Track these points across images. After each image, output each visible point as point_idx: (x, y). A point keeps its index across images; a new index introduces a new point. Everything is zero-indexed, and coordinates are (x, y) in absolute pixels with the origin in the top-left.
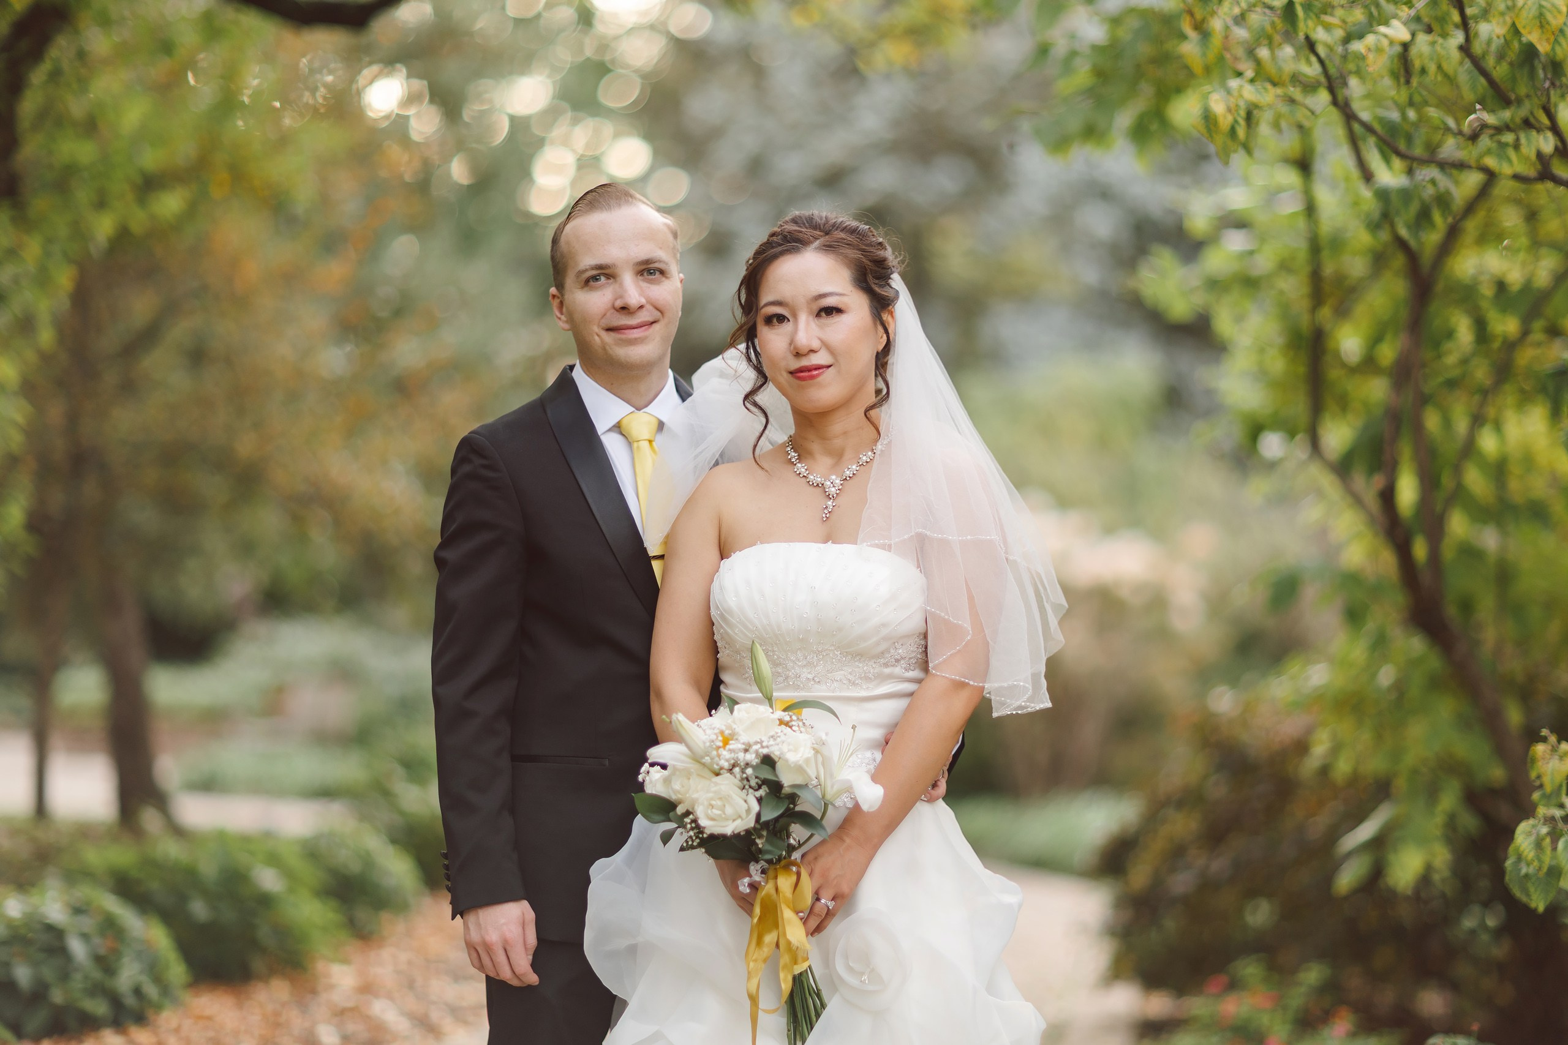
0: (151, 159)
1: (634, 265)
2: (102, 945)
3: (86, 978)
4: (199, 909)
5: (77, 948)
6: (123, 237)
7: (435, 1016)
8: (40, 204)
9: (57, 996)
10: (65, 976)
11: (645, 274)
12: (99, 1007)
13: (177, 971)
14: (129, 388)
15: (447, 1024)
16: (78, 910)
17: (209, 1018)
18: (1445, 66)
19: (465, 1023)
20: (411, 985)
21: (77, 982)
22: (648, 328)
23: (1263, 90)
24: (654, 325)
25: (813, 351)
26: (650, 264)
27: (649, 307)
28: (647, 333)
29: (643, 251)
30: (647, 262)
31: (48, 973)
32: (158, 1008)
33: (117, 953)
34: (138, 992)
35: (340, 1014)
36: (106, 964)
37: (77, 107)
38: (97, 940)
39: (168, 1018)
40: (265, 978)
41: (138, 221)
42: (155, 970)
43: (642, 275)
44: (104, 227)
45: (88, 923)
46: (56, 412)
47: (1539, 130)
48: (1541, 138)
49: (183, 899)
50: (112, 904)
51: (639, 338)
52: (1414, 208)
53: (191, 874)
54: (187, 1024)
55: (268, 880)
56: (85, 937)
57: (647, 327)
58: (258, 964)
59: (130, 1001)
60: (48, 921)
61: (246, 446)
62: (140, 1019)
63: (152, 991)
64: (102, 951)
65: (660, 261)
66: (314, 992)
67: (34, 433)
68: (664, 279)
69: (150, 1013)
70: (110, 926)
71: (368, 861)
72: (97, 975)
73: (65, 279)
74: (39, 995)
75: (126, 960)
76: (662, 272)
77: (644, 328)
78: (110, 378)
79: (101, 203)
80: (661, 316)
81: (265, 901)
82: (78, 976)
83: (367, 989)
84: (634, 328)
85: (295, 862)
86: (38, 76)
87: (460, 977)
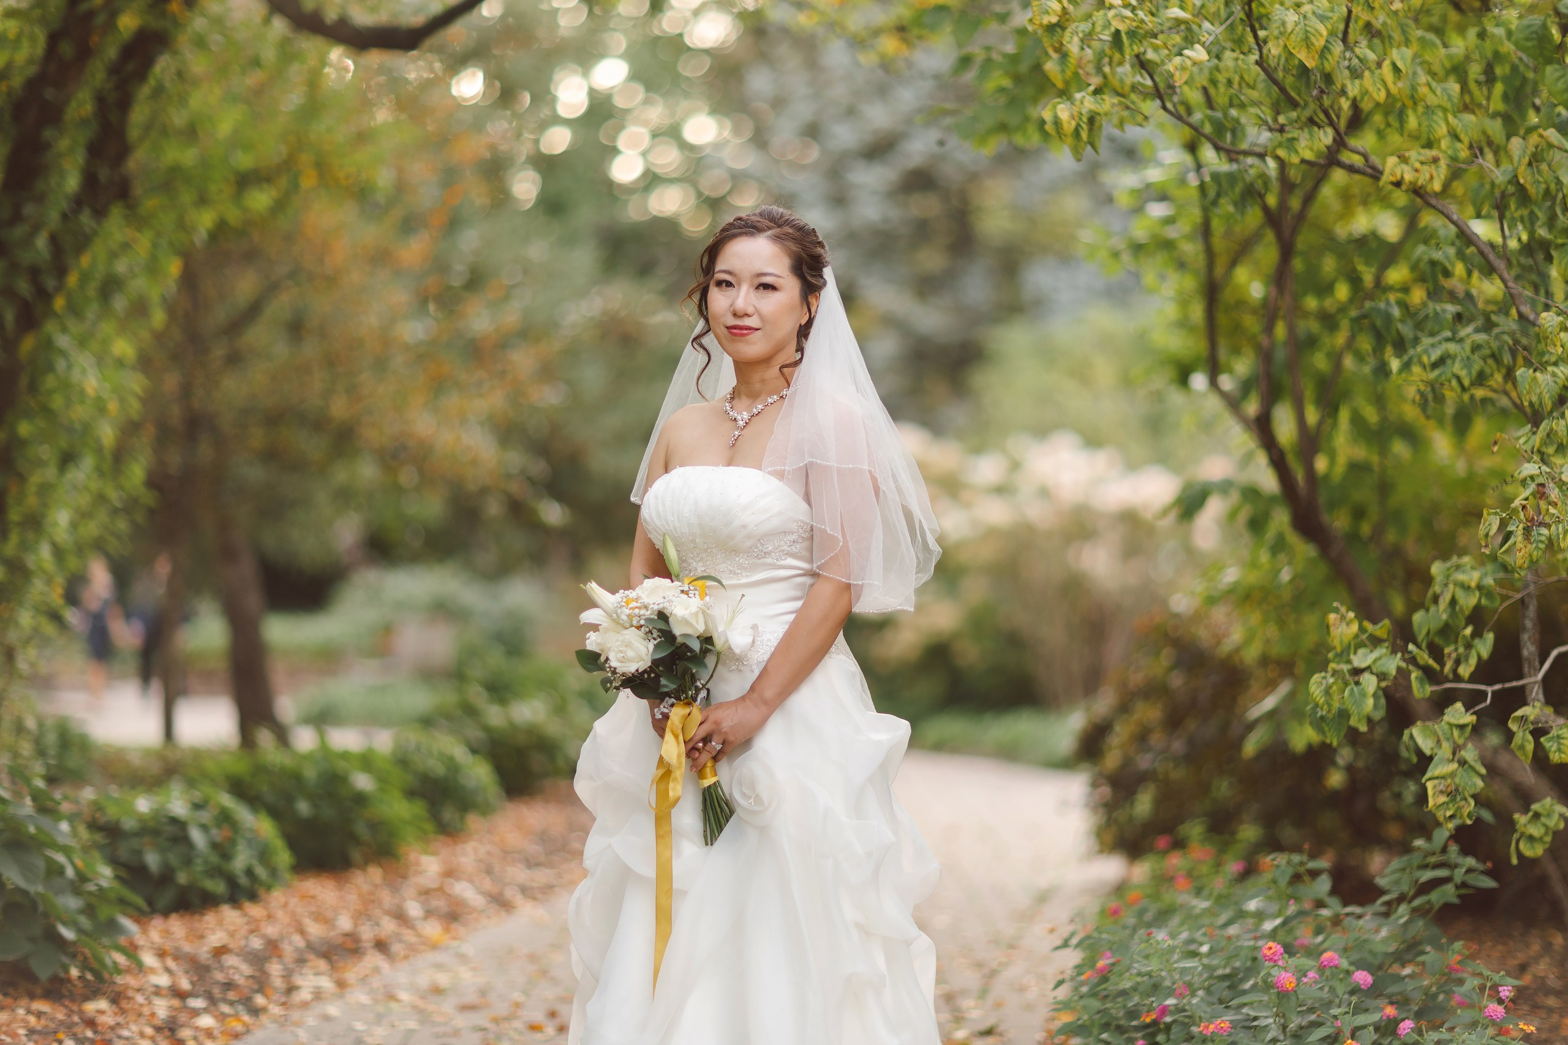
0: (244, 161)
2: (217, 834)
3: (206, 862)
4: (303, 808)
5: (197, 836)
6: (221, 230)
7: (509, 893)
8: (150, 203)
9: (182, 878)
10: (188, 861)
12: (218, 887)
13: (284, 857)
14: (234, 359)
15: (518, 899)
16: (197, 806)
17: (313, 897)
18: (1246, 77)
19: (534, 899)
20: (489, 871)
21: (199, 866)
23: (1101, 101)
25: (747, 315)
31: (173, 859)
32: (269, 888)
33: (233, 842)
34: (249, 872)
35: (425, 893)
36: (223, 851)
37: (178, 118)
38: (214, 831)
39: (277, 896)
40: (363, 867)
41: (233, 216)
42: (264, 854)
44: (205, 220)
45: (205, 816)
46: (172, 382)
47: (1319, 127)
48: (1322, 132)
49: (290, 799)
50: (227, 800)
52: (1239, 188)
53: (296, 777)
54: (294, 901)
55: (363, 782)
56: (204, 827)
58: (356, 855)
59: (243, 881)
60: (171, 815)
61: (339, 408)
62: (253, 897)
63: (261, 872)
64: (218, 839)
66: (405, 877)
67: (149, 399)
69: (261, 891)
70: (225, 818)
71: (453, 767)
72: (214, 859)
73: (174, 267)
74: (166, 877)
75: (239, 847)
78: (219, 352)
79: (202, 201)
81: (361, 799)
82: (199, 861)
83: (450, 873)
85: (389, 769)
86: (144, 92)
87: (531, 863)
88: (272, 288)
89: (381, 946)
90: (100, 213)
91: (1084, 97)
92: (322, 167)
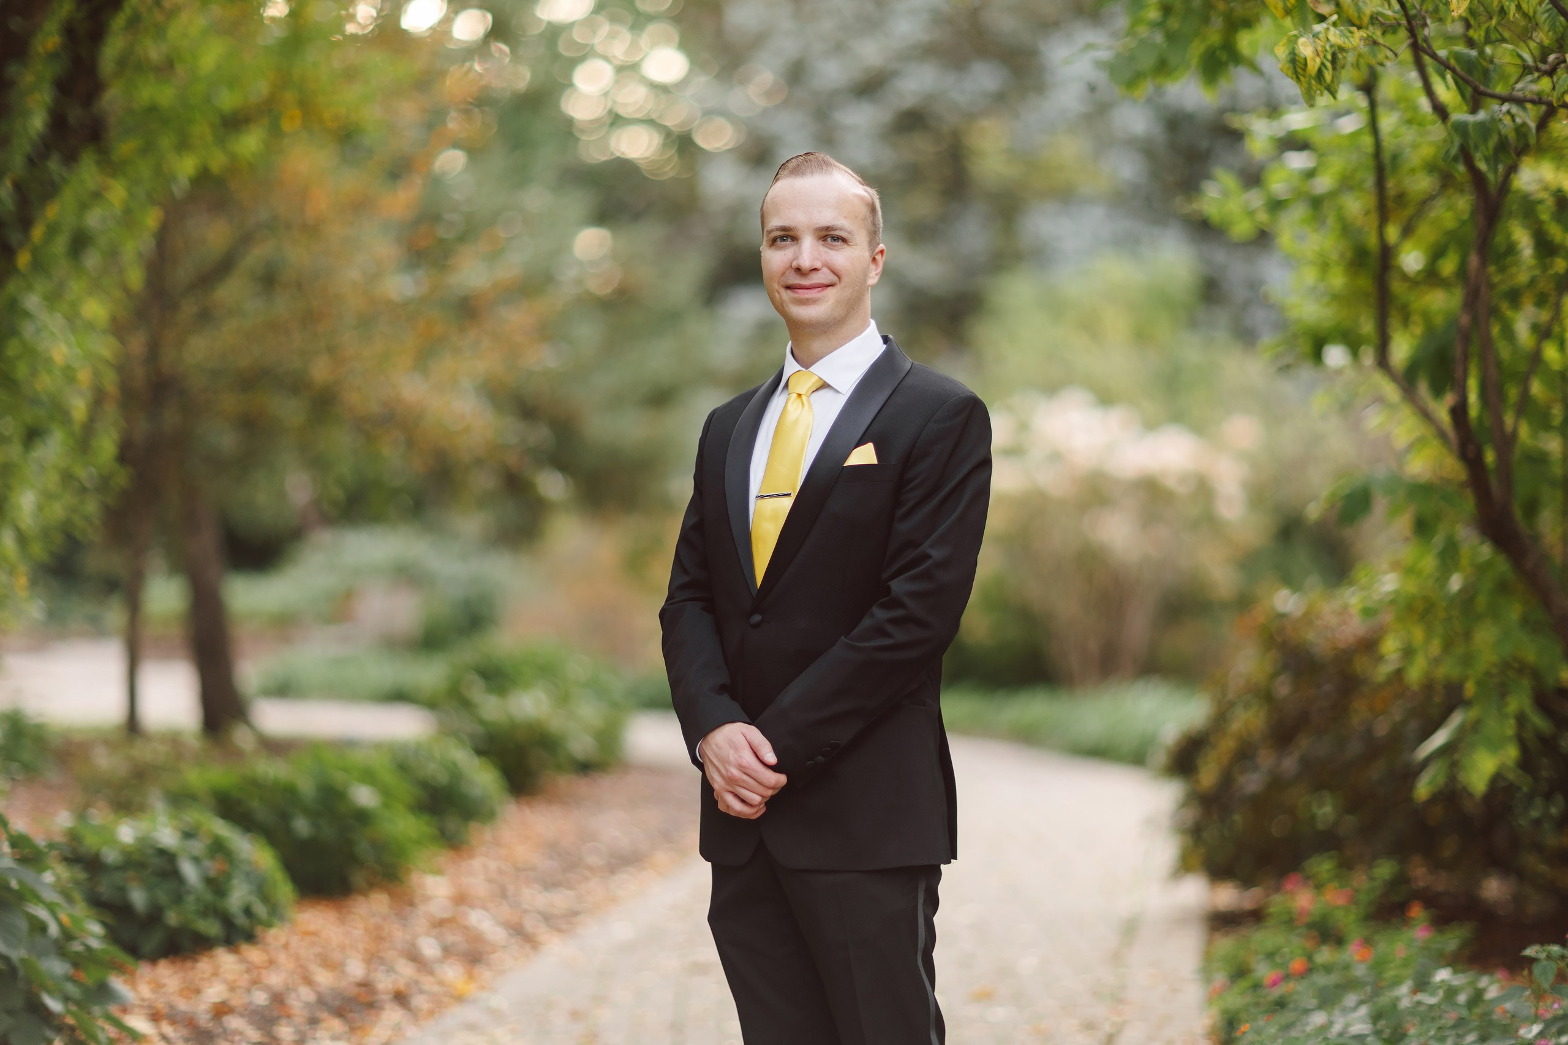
0: (228, 100)
1: (814, 229)
2: (213, 867)
3: (198, 900)
4: (302, 826)
5: (189, 871)
6: (203, 178)
7: (530, 924)
8: (125, 148)
9: (172, 918)
10: (178, 899)
11: (829, 240)
12: (211, 928)
13: (284, 890)
14: (205, 317)
15: (542, 932)
16: (188, 835)
17: (315, 934)
19: (560, 931)
20: (503, 894)
21: (190, 904)
22: (821, 291)
23: (1349, 35)
24: (829, 288)
26: (830, 231)
27: (825, 270)
28: (819, 295)
29: (825, 218)
30: (827, 229)
31: (163, 897)
32: (269, 925)
33: (228, 876)
34: (248, 911)
35: (439, 924)
36: (217, 886)
37: (154, 51)
38: (208, 864)
39: (276, 935)
40: (364, 893)
41: (217, 161)
42: (263, 891)
43: (825, 240)
44: (186, 167)
45: (198, 847)
46: (138, 343)
49: (285, 817)
50: (221, 828)
51: (811, 299)
52: (1493, 142)
53: (289, 791)
54: (295, 940)
55: (364, 796)
56: (196, 860)
57: (819, 289)
58: (358, 878)
59: (241, 921)
60: (160, 846)
61: (320, 371)
62: (250, 937)
63: (260, 910)
64: (213, 873)
65: (842, 229)
66: (412, 904)
67: (122, 368)
68: (845, 246)
69: (258, 930)
70: (218, 848)
71: (456, 774)
72: (208, 897)
73: (152, 219)
74: (154, 916)
75: (235, 882)
77: (817, 290)
78: (189, 309)
79: (184, 145)
80: (838, 280)
81: (363, 817)
82: (190, 899)
83: (461, 899)
84: (807, 289)
85: (389, 778)
86: (118, 22)
87: (549, 884)
88: (245, 240)
89: (401, 998)
90: (71, 158)
91: (1328, 29)
92: (307, 106)
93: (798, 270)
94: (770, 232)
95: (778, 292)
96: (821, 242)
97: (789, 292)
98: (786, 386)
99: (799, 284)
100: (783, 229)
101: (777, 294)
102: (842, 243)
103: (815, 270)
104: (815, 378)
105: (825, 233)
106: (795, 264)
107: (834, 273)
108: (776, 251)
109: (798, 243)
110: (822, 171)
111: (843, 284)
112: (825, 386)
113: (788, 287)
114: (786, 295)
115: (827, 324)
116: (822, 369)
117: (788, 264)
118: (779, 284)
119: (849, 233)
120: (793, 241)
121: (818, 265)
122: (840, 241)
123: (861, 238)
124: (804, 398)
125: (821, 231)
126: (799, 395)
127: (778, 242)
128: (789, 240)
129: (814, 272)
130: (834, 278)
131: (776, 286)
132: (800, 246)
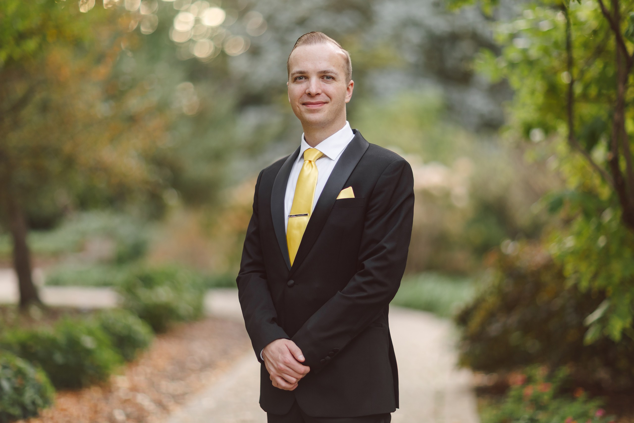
0: (21, 26)
1: (317, 73)
2: (17, 382)
3: (9, 398)
4: (58, 358)
5: (5, 385)
6: (10, 60)
7: (165, 400)
11: (325, 78)
12: (16, 411)
13: (50, 391)
14: (16, 124)
16: (5, 367)
21: (6, 400)
22: (322, 105)
24: (326, 104)
26: (327, 73)
27: (323, 94)
28: (320, 108)
29: (323, 66)
30: (325, 72)
33: (24, 386)
34: (34, 403)
35: (124, 403)
36: (19, 391)
38: (14, 380)
39: (47, 412)
40: (89, 387)
41: (17, 53)
42: (41, 392)
43: (323, 78)
45: (9, 373)
49: (51, 354)
50: (20, 363)
51: (316, 110)
53: (53, 341)
54: (56, 414)
55: (88, 342)
56: (9, 379)
57: (320, 104)
58: (85, 380)
59: (30, 407)
61: (68, 147)
62: (35, 414)
63: (39, 401)
64: (17, 386)
65: (332, 72)
66: (111, 392)
68: (334, 81)
69: (39, 410)
70: (20, 373)
71: (129, 329)
72: (15, 396)
75: (27, 388)
76: (333, 78)
77: (319, 105)
80: (330, 100)
81: (88, 352)
82: (6, 397)
84: (314, 104)
87: (173, 379)
88: (32, 90)
92: (59, 30)
93: (309, 94)
94: (293, 74)
95: (298, 107)
96: (321, 79)
97: (304, 106)
98: (303, 157)
99: (310, 102)
100: (301, 72)
101: (298, 108)
102: (332, 80)
103: (318, 94)
104: (318, 152)
105: (323, 74)
106: (307, 91)
107: (328, 96)
108: (296, 84)
109: (308, 80)
110: (321, 41)
111: (332, 102)
112: (323, 156)
113: (304, 104)
114: (303, 108)
115: (325, 123)
116: (322, 147)
117: (304, 92)
118: (299, 102)
119: (336, 74)
120: (306, 79)
121: (320, 91)
122: (331, 78)
123: (342, 77)
124: (313, 163)
125: (321, 73)
126: (310, 161)
127: (298, 80)
128: (304, 78)
129: (318, 96)
130: (328, 99)
131: (297, 104)
132: (310, 82)
